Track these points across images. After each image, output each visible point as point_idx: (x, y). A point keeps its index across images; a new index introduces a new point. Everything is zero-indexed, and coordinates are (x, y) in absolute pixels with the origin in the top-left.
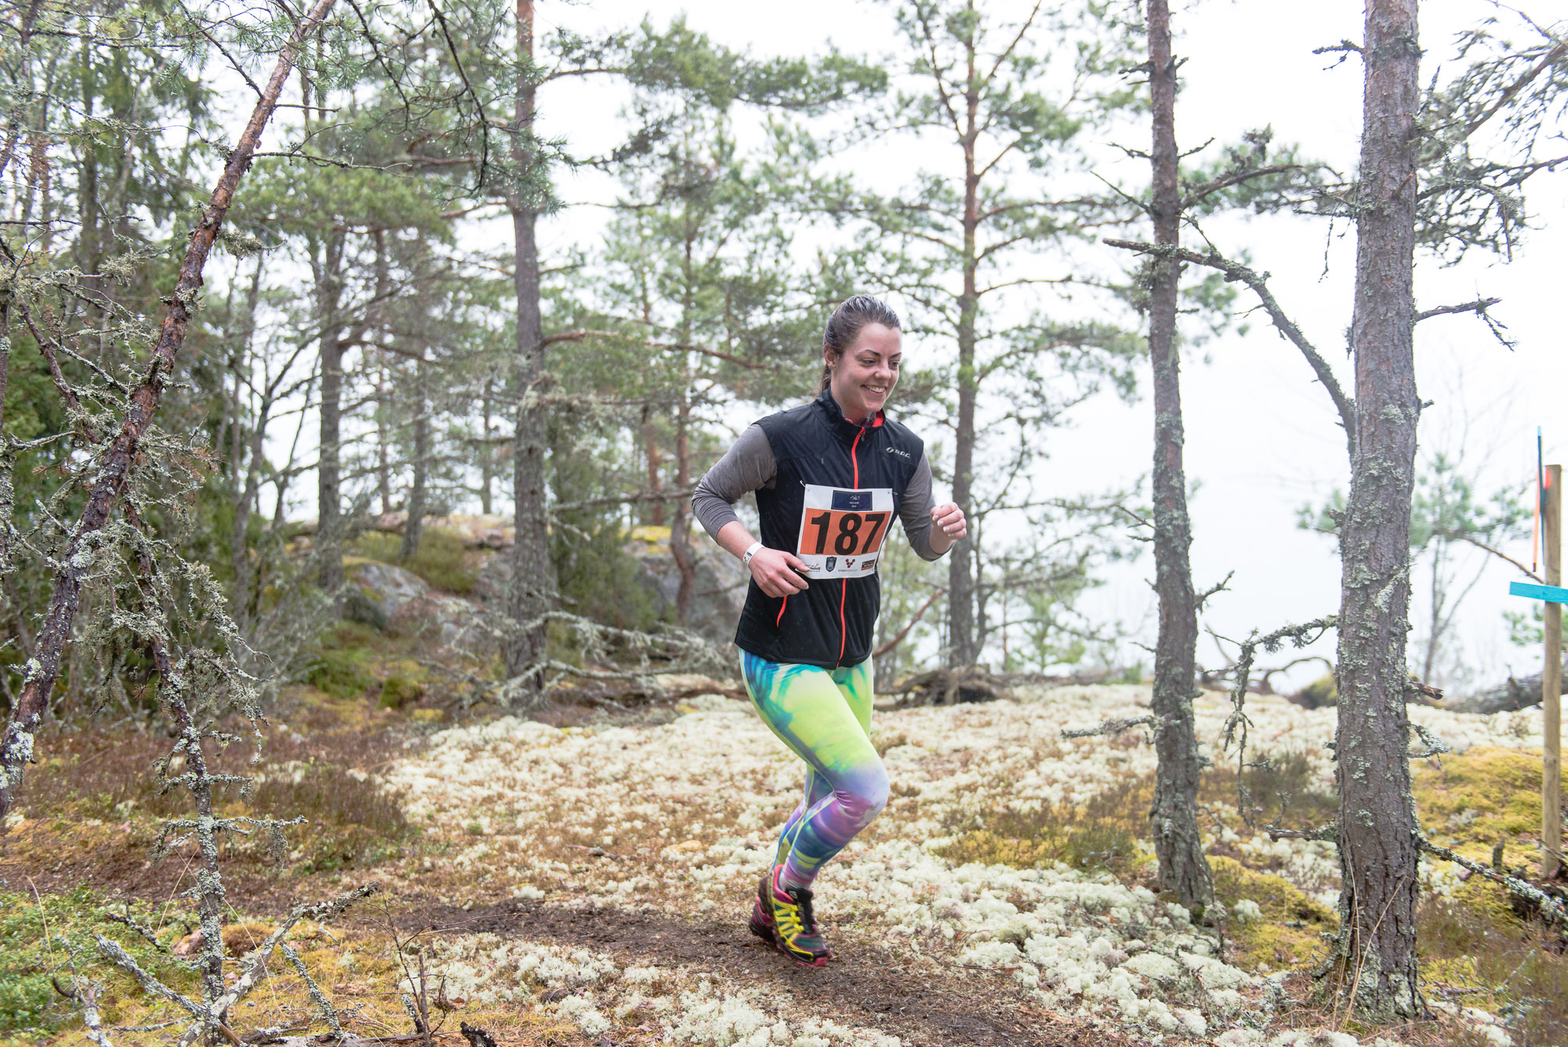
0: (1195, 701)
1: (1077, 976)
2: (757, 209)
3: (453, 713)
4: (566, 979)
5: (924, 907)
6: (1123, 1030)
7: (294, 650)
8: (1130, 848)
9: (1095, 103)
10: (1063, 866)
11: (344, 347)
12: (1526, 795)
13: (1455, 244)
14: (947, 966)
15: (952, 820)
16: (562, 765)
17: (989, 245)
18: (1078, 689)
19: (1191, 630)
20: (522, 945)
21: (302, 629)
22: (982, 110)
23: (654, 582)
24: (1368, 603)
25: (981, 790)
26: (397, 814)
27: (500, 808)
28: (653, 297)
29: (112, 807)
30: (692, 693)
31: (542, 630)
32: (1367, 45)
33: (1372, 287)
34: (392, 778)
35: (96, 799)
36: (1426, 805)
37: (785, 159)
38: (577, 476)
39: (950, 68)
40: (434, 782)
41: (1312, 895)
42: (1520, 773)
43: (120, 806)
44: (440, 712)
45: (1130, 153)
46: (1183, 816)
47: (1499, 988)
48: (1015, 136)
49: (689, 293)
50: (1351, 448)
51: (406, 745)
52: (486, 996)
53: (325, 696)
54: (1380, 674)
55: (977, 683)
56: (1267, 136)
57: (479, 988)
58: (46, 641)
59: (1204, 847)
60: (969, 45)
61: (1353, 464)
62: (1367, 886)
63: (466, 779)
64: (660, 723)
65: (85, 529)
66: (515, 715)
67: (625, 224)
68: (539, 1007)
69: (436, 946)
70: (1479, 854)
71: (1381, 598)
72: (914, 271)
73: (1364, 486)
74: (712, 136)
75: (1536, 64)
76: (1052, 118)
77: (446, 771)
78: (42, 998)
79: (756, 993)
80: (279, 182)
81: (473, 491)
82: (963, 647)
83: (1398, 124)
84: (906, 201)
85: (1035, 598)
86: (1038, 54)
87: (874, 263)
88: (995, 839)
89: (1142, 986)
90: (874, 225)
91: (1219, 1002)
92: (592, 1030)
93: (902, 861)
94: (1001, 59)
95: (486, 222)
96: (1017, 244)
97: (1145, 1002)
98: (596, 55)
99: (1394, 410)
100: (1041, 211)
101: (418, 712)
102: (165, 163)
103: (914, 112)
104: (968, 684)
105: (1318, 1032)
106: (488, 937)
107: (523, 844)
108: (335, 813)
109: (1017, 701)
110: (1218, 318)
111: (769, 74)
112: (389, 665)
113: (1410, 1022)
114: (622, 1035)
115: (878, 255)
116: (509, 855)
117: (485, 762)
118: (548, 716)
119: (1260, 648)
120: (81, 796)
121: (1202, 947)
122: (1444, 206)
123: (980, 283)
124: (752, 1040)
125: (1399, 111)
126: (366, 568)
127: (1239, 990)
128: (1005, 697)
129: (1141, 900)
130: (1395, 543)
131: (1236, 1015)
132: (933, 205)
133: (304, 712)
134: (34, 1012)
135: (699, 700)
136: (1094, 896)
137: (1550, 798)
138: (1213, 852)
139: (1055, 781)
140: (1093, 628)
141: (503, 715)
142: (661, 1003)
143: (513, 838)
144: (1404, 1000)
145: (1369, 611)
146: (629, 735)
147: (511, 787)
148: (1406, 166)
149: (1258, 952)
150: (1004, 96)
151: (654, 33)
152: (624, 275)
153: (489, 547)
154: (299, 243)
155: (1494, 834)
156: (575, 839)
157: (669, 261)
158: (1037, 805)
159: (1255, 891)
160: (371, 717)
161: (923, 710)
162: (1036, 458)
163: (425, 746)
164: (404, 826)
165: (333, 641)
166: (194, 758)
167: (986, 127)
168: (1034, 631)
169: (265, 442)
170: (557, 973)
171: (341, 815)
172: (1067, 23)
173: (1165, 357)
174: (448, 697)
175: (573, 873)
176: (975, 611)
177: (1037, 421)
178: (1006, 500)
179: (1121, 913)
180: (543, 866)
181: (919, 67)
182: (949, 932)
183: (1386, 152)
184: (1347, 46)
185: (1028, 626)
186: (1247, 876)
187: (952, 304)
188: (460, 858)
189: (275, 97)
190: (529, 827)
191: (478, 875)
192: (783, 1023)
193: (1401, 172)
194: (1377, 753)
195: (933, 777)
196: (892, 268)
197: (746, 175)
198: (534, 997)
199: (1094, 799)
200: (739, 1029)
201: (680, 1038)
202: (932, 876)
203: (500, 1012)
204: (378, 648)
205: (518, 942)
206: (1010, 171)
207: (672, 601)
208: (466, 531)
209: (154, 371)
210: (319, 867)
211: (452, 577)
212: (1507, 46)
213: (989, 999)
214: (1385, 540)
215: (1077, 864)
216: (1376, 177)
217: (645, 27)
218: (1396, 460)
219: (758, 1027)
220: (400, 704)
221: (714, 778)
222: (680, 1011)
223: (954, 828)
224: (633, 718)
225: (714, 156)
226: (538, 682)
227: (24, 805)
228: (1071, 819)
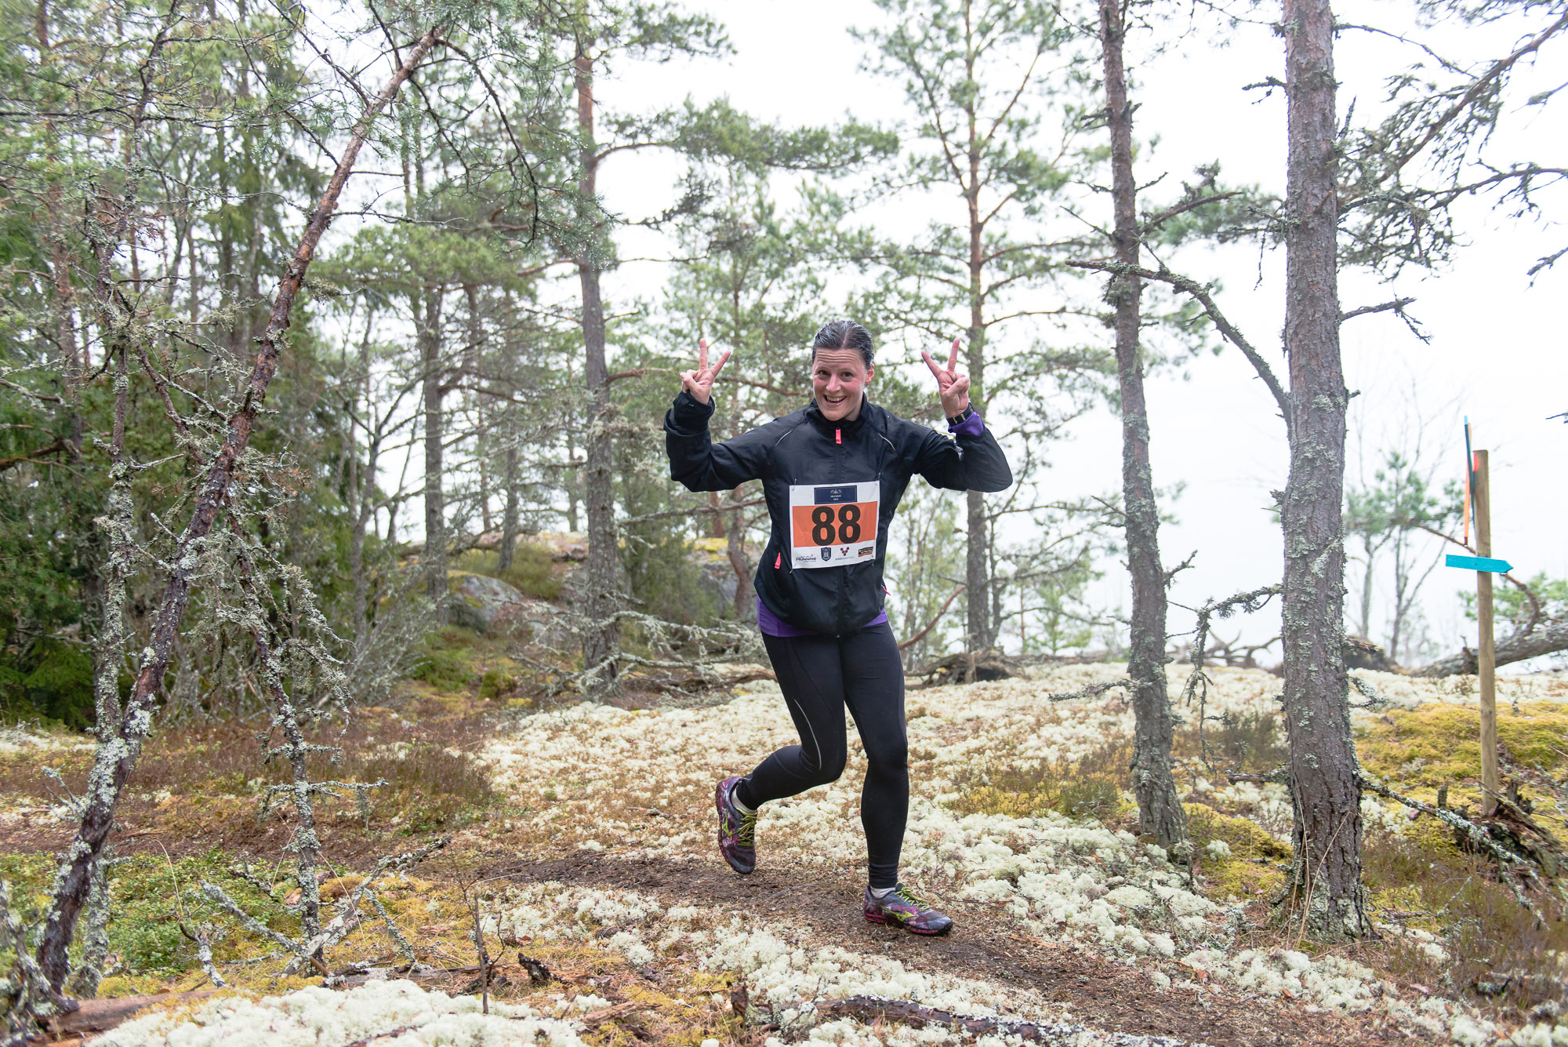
0: (1166, 666)
1: (1061, 907)
2: (793, 261)
3: (540, 700)
4: (618, 919)
5: (931, 852)
6: (1101, 952)
7: (403, 649)
8: (1114, 798)
9: (1082, 157)
10: (1056, 814)
11: (444, 391)
12: (1468, 745)
13: (1393, 261)
14: (949, 901)
15: (963, 777)
16: (629, 741)
17: (993, 282)
18: (1081, 667)
19: (1162, 603)
20: (582, 890)
21: (409, 631)
22: (983, 165)
23: (715, 585)
24: (1307, 570)
25: (988, 752)
26: (483, 784)
27: (574, 778)
28: (708, 339)
29: (244, 784)
30: (746, 679)
31: (614, 626)
32: (1289, 79)
33: (1301, 292)
34: (483, 755)
35: (231, 777)
36: (1381, 756)
37: (817, 218)
38: (645, 496)
39: (953, 131)
40: (519, 757)
41: (1277, 836)
42: (1464, 726)
43: (251, 783)
44: (529, 700)
45: (1094, 189)
46: (1159, 768)
47: (1441, 911)
48: (1012, 188)
49: (737, 335)
50: (1290, 436)
51: (498, 728)
52: (549, 934)
53: (433, 689)
54: (1319, 633)
55: (993, 663)
56: (1215, 170)
57: (544, 927)
58: (159, 632)
59: (1181, 797)
60: (970, 110)
61: (1292, 448)
62: (1316, 822)
63: (544, 754)
64: (716, 704)
65: (191, 536)
66: (592, 701)
67: (685, 280)
68: (593, 943)
69: (508, 893)
70: (1426, 797)
71: (1317, 565)
72: (927, 307)
73: (1301, 467)
74: (753, 200)
75: (1458, 101)
76: (1044, 171)
77: (529, 748)
78: (173, 942)
79: (780, 926)
80: (378, 248)
81: (561, 513)
82: (981, 633)
83: (1318, 148)
84: (919, 247)
85: (1046, 590)
86: (1030, 117)
87: (892, 302)
88: (998, 792)
89: (1120, 915)
90: (893, 271)
91: (1187, 926)
92: (637, 961)
93: (916, 813)
94: (998, 122)
95: (562, 281)
96: (1017, 281)
97: (1120, 928)
98: (647, 131)
99: (1325, 400)
100: (1038, 253)
101: (511, 701)
102: (290, 240)
103: (924, 171)
104: (984, 665)
105: (1273, 951)
106: (553, 885)
107: (590, 807)
108: (431, 784)
109: (1028, 678)
110: (1195, 340)
111: (795, 141)
112: (489, 662)
113: (1358, 941)
114: (663, 964)
115: (895, 294)
116: (578, 816)
117: (563, 740)
118: (621, 701)
119: (1214, 614)
120: (219, 775)
121: (1175, 881)
122: (1380, 228)
123: (986, 317)
124: (773, 966)
125: (1319, 137)
126: (468, 580)
127: (1206, 916)
128: (1018, 675)
129: (1123, 842)
130: (1330, 517)
131: (1202, 938)
132: (943, 250)
133: (415, 703)
134: (166, 954)
135: (753, 684)
136: (1081, 839)
137: (1487, 745)
138: (1190, 800)
139: (1054, 743)
140: (1095, 614)
141: (582, 701)
142: (698, 937)
143: (582, 802)
144: (1352, 922)
145: (1308, 578)
146: (689, 714)
147: (585, 761)
148: (1327, 184)
149: (1228, 885)
150: (1001, 153)
151: (695, 110)
152: (683, 322)
153: (573, 559)
154: (402, 303)
155: (1441, 779)
156: (636, 802)
157: (721, 309)
158: (1036, 764)
159: (1225, 832)
160: (473, 706)
161: (945, 688)
162: (1039, 467)
163: (515, 728)
164: (489, 794)
165: (440, 642)
166: (291, 731)
167: (986, 182)
168: (1046, 620)
169: (377, 474)
170: (610, 913)
171: (436, 785)
172: (1055, 88)
173: (1130, 365)
174: (537, 687)
175: (632, 830)
176: (991, 602)
177: (1039, 435)
178: (1015, 505)
179: (1107, 854)
180: (607, 825)
181: (927, 131)
182: (951, 872)
183: (1308, 173)
184: (1272, 82)
185: (1041, 615)
186: (1218, 820)
187: (962, 335)
188: (535, 820)
189: (350, 165)
190: (596, 793)
191: (550, 833)
192: (801, 951)
193: (1322, 190)
194: (1320, 703)
195: (948, 742)
196: (907, 306)
197: (783, 230)
198: (590, 934)
199: (1086, 757)
200: (762, 957)
201: (713, 966)
202: (941, 825)
203: (560, 948)
204: (479, 648)
205: (578, 888)
206: (1009, 218)
207: (731, 602)
208: (553, 547)
209: (248, 400)
210: (416, 830)
211: (542, 586)
212: (1432, 88)
213: (984, 928)
214: (1321, 515)
215: (1068, 812)
216: (1300, 195)
217: (688, 105)
218: (1328, 443)
219: (779, 955)
220: (497, 694)
221: (759, 749)
222: (714, 943)
223: (964, 785)
224: (692, 701)
225: (755, 217)
226: (613, 670)
227: (170, 784)
228: (1066, 775)
